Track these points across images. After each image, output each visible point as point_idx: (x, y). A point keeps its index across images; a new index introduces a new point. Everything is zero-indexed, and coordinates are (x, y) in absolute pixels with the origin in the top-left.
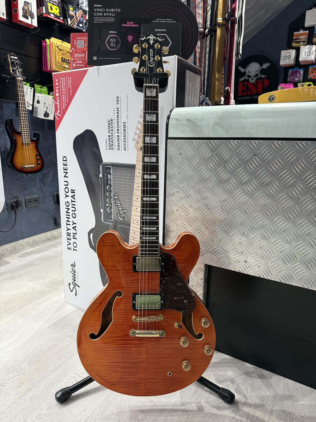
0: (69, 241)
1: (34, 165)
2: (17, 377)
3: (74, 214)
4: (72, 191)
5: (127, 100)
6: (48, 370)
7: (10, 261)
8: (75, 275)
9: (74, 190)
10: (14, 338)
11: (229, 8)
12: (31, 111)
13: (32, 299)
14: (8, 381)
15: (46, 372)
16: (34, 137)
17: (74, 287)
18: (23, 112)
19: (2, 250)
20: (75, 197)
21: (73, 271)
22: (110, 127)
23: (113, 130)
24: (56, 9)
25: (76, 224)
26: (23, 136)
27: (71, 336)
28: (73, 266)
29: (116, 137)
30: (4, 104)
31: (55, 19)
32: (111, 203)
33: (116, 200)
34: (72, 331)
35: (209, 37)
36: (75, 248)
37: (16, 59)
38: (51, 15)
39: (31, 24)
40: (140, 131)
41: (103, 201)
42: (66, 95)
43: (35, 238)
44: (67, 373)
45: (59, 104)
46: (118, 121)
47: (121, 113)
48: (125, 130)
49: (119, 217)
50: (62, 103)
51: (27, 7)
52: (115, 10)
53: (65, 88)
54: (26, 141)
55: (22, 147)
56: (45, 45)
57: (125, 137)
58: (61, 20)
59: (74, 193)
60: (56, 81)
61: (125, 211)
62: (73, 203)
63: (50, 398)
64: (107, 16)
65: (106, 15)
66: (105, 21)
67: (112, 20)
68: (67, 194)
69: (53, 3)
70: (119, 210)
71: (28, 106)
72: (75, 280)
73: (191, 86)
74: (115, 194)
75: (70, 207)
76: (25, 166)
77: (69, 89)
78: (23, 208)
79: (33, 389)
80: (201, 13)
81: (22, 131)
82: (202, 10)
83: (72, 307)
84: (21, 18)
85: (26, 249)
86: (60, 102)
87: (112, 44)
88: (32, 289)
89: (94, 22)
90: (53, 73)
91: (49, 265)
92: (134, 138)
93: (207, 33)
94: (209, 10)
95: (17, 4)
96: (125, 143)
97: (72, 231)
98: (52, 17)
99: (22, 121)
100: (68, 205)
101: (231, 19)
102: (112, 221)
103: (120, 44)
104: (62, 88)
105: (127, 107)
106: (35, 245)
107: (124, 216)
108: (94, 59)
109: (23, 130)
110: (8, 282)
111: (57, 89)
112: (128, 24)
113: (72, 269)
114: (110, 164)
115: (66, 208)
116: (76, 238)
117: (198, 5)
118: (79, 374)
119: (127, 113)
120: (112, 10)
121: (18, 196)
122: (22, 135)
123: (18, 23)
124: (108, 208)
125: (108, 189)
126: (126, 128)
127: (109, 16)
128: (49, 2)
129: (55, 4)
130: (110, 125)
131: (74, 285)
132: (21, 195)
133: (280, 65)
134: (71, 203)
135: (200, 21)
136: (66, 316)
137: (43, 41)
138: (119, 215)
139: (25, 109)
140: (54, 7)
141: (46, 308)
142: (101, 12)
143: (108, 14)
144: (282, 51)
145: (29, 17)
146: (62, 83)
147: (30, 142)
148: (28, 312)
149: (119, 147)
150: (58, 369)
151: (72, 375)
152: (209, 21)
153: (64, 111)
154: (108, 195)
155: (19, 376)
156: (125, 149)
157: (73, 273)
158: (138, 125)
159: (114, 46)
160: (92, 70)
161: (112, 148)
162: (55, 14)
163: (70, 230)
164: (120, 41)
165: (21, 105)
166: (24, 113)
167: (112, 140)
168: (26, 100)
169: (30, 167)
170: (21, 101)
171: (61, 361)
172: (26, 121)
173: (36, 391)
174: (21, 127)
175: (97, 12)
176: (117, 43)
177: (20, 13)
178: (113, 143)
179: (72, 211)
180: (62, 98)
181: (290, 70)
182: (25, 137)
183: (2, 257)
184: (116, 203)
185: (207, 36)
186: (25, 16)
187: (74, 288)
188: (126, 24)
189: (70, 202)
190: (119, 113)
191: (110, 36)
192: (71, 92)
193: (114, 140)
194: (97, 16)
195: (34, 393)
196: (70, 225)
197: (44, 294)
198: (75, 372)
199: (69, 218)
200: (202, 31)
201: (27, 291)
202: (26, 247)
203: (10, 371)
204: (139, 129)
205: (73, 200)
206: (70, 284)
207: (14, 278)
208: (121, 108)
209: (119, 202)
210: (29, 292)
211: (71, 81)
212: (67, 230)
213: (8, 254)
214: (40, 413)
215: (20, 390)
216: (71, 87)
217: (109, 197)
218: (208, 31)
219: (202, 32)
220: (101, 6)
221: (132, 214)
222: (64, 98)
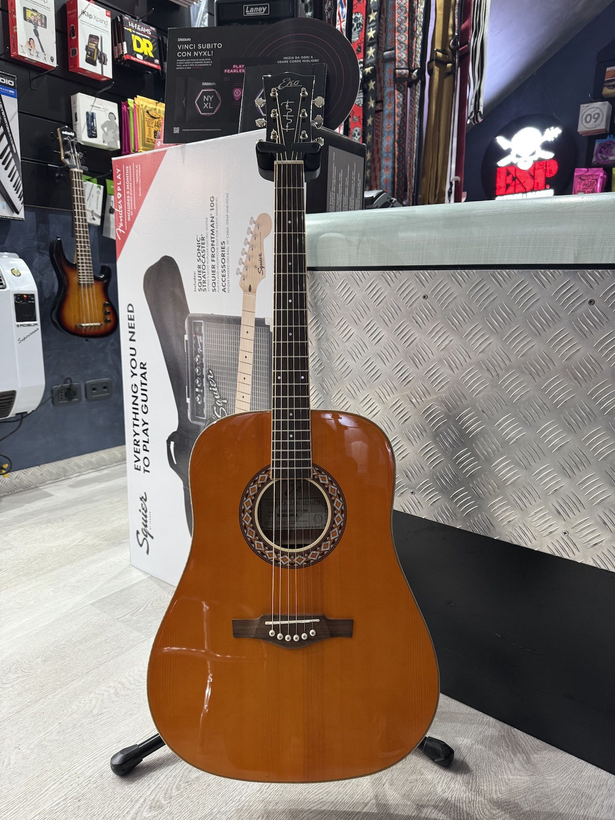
0: (136, 454)
1: (99, 322)
2: (21, 679)
3: (146, 406)
4: (142, 366)
5: (227, 203)
6: (74, 673)
7: (52, 493)
8: (146, 516)
9: (145, 364)
10: (28, 619)
11: (457, 29)
12: (98, 227)
13: (75, 558)
14: (5, 684)
15: (69, 675)
16: (101, 273)
17: (144, 539)
18: (81, 229)
19: (41, 473)
20: (147, 376)
21: (143, 509)
22: (200, 252)
23: (205, 256)
24: (148, 45)
25: (147, 424)
26: (81, 271)
27: (127, 621)
28: (143, 499)
29: (210, 269)
30: (50, 216)
31: (145, 63)
32: (202, 387)
33: (211, 382)
34: (130, 613)
35: (419, 84)
36: (146, 468)
37: (70, 136)
38: (138, 56)
39: (100, 73)
40: (247, 257)
41: (190, 383)
42: (133, 196)
43: (103, 455)
44: (104, 680)
45: (121, 212)
46: (213, 239)
47: (217, 226)
48: (223, 255)
49: (216, 413)
50: (127, 209)
51: (94, 45)
52: (214, 45)
53: (131, 184)
54: (86, 280)
55: (78, 290)
56: (127, 109)
57: (224, 268)
58: (156, 64)
59: (145, 369)
60: (117, 173)
61: (225, 401)
62: (144, 387)
63: (67, 717)
64: (199, 57)
65: (197, 55)
66: (196, 65)
67: (207, 62)
68: (135, 371)
69: (143, 35)
70: (216, 399)
71: (94, 219)
72: (146, 526)
73: (341, 175)
74: (209, 371)
75: (138, 394)
76: (83, 325)
77: (137, 185)
78: (80, 399)
79: (42, 700)
80: (405, 41)
81: (79, 263)
82: (407, 35)
83: (140, 574)
84: (83, 64)
85: (85, 474)
86: (123, 209)
87: (206, 105)
88: (78, 541)
89: (177, 68)
90: (113, 159)
91: (118, 502)
92: (238, 269)
93: (415, 78)
94: (420, 35)
95: (77, 40)
96: (224, 278)
97: (142, 437)
98: (139, 60)
99: (79, 244)
100: (135, 390)
101: (460, 49)
102: (205, 418)
103: (220, 104)
104: (126, 185)
105: (227, 215)
106: (103, 467)
107: (224, 410)
108: (174, 132)
109: (80, 261)
110: (41, 528)
111: (119, 185)
112: (235, 68)
113: (142, 505)
114: (200, 315)
115: (133, 396)
116: (147, 449)
117: (399, 26)
118: (123, 684)
119: (227, 226)
120: (208, 46)
121: (72, 379)
122: (79, 270)
123: (79, 73)
124: (199, 395)
125: (198, 362)
126: (226, 252)
127: (202, 57)
128: (135, 34)
129: (145, 36)
130: (201, 247)
131: (145, 534)
132: (77, 376)
133: (578, 133)
134: (140, 388)
135: (402, 55)
136: (126, 589)
137: (123, 103)
138: (215, 408)
139: (84, 224)
140: (144, 42)
141: (96, 573)
142: (189, 50)
143: (201, 54)
144: (582, 106)
145: (98, 61)
146: (127, 174)
147: (93, 282)
148: (63, 578)
149: (214, 286)
150: (90, 672)
151: (112, 684)
152: (419, 55)
153: (130, 224)
154: (198, 373)
155: (25, 679)
156: (224, 289)
157: (143, 513)
158: (244, 247)
159: (210, 107)
160: (173, 150)
161: (204, 287)
162: (146, 53)
163: (138, 434)
164: (220, 99)
165: (79, 216)
166: (83, 231)
167: (204, 274)
168: (87, 208)
169: (91, 326)
170: (78, 209)
171: (100, 660)
172: (86, 245)
173: (45, 704)
174: (78, 255)
175: (182, 50)
176: (214, 103)
177: (82, 54)
178: (204, 279)
179: (143, 401)
180: (127, 201)
181: (597, 141)
182: (84, 273)
183: (41, 485)
184: (210, 386)
185: (416, 82)
186: (90, 61)
187: (145, 541)
188: (231, 68)
189: (139, 385)
190: (215, 226)
191: (203, 90)
192: (140, 190)
193: (206, 273)
194: (182, 58)
195: (42, 706)
196: (138, 426)
197: (98, 549)
198: (119, 680)
199: (138, 414)
200: (405, 74)
201: (70, 544)
202: (85, 470)
203: (12, 668)
204: (246, 253)
205: (144, 381)
206: (138, 533)
207: (53, 522)
208: (217, 217)
209: (215, 385)
210: (72, 546)
211: (139, 172)
212: (134, 435)
213: (52, 481)
214: (45, 738)
215: (20, 700)
216: (140, 183)
217: (199, 376)
218: (418, 73)
219: (407, 76)
220: (189, 40)
221: (236, 406)
222: (130, 201)
